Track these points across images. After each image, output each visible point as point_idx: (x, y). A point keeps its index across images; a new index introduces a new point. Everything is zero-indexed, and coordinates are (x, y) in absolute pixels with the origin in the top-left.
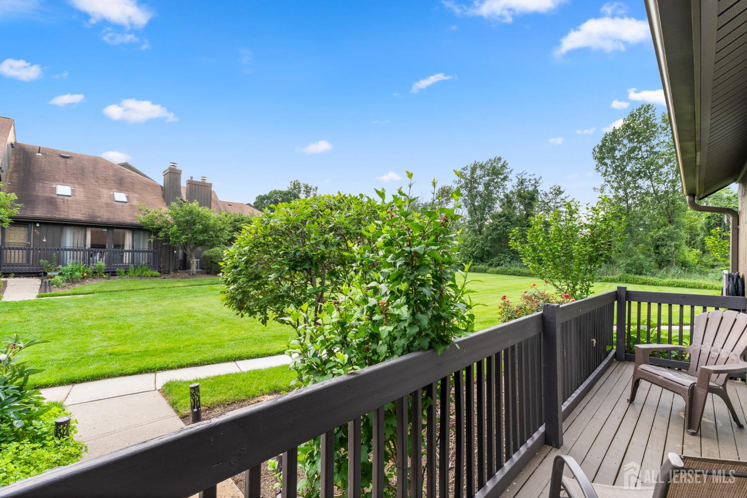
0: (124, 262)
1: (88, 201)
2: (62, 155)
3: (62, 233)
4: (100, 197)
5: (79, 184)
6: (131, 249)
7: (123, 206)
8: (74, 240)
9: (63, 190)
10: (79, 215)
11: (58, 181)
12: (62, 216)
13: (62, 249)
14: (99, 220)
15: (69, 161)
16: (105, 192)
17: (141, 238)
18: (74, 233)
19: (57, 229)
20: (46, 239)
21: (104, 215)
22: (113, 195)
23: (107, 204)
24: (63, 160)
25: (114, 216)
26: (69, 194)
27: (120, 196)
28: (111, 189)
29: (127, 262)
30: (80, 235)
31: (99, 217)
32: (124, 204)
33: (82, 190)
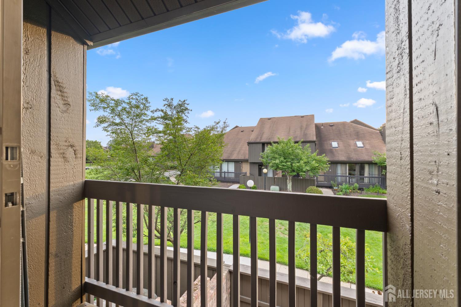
0: (365, 182)
1: (345, 149)
2: (331, 125)
3: (336, 167)
4: (350, 146)
5: (340, 140)
6: (368, 176)
7: (362, 150)
8: (341, 169)
9: (335, 144)
10: (343, 157)
11: (332, 139)
12: (337, 159)
13: (337, 176)
14: (352, 160)
15: (334, 127)
16: (352, 142)
17: (374, 168)
18: (341, 166)
19: (335, 165)
20: (331, 170)
21: (355, 157)
22: (356, 143)
23: (354, 149)
24: (331, 127)
25: (359, 156)
26: (337, 146)
27: (360, 144)
28: (353, 140)
29: (367, 182)
30: (344, 168)
31: (352, 158)
32: (362, 148)
33: (341, 143)
